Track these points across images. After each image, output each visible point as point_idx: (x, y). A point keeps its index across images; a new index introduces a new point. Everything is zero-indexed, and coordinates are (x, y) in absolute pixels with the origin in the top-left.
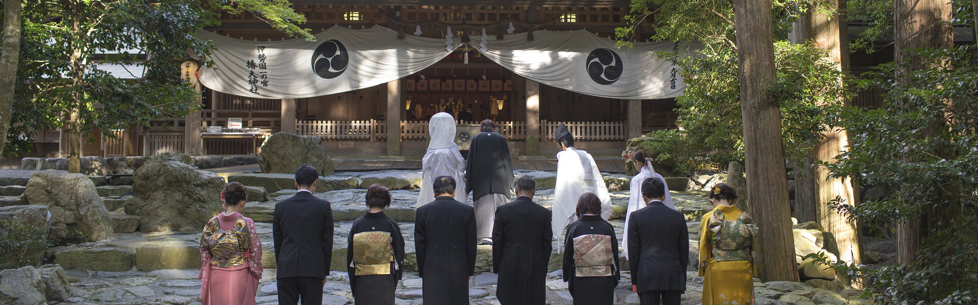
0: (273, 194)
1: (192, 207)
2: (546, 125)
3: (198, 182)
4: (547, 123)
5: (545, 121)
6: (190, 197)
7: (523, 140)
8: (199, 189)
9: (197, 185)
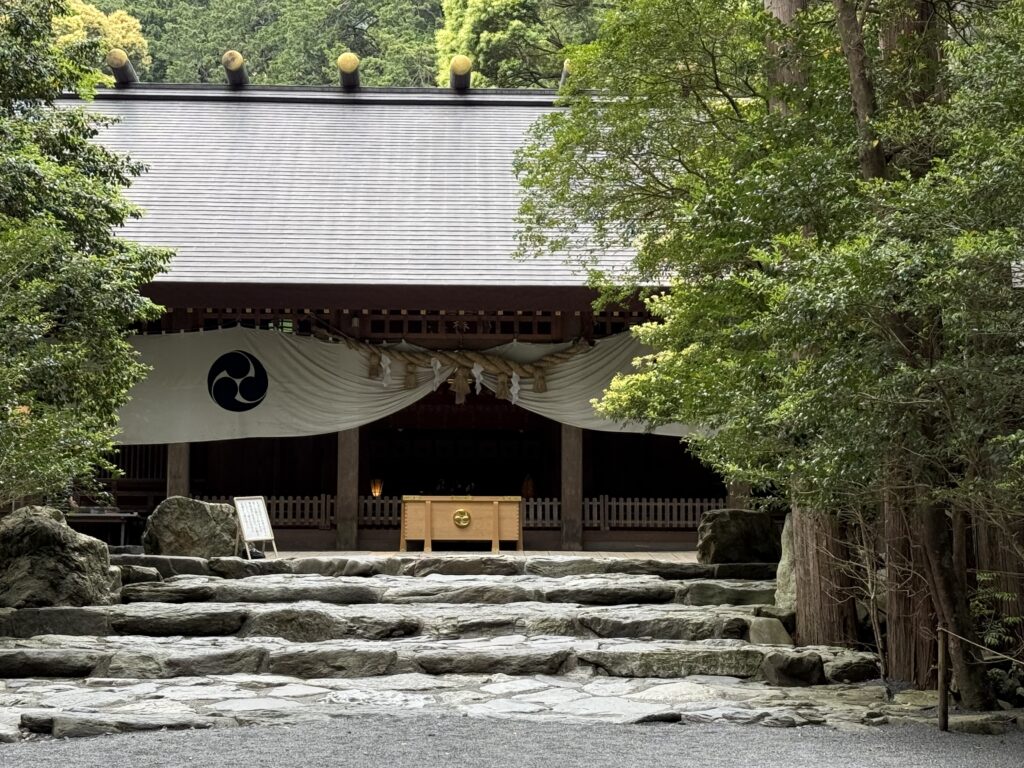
0: (167, 579)
1: (69, 578)
2: (607, 504)
3: (76, 545)
4: (610, 500)
5: (607, 496)
6: (66, 565)
7: (558, 529)
8: (77, 554)
9: (75, 549)
